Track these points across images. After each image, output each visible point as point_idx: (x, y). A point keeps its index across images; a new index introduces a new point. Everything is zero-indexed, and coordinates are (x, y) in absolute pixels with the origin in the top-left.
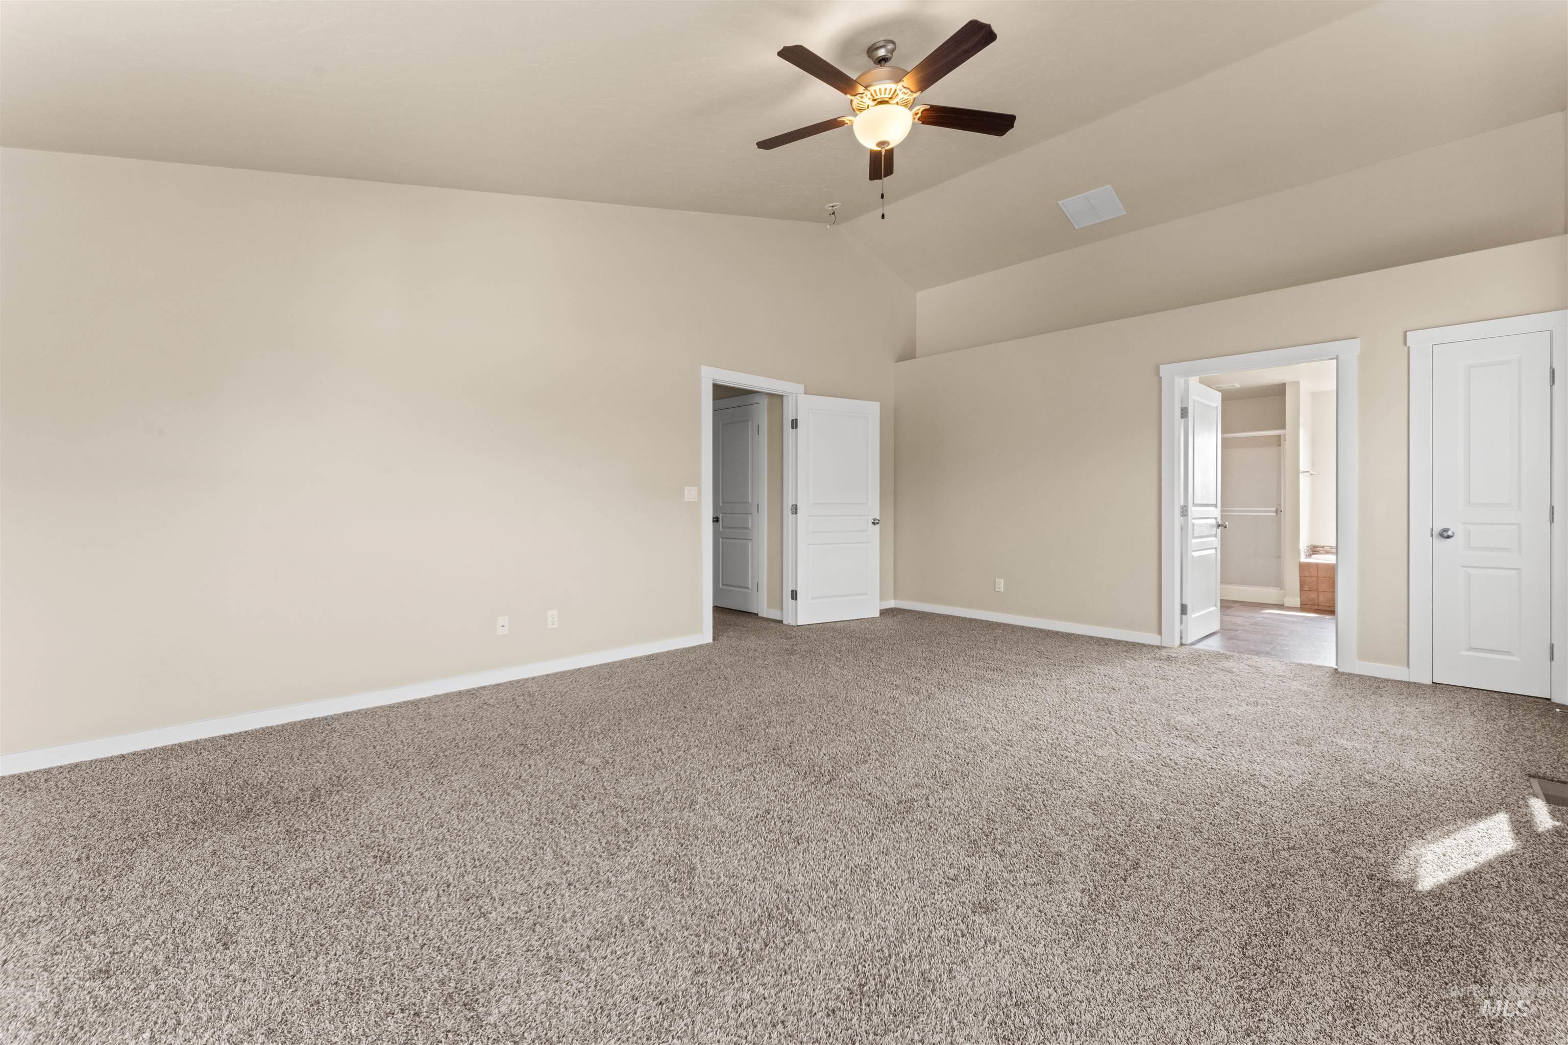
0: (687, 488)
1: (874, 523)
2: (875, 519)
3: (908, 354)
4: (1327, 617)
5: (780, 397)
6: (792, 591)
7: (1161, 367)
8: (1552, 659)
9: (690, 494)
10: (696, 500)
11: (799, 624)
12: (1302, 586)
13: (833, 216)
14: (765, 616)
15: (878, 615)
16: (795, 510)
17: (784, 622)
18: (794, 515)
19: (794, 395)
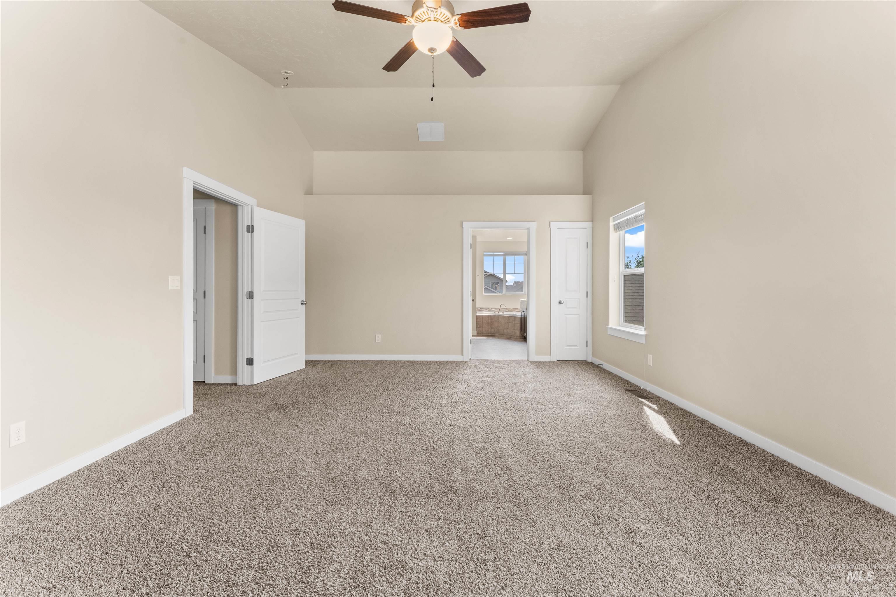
0: (170, 278)
1: (302, 304)
2: (303, 301)
3: (309, 192)
4: (491, 338)
5: (234, 206)
6: (248, 359)
7: (464, 223)
8: (587, 346)
9: (173, 283)
10: (179, 288)
11: (255, 382)
12: (477, 326)
13: (287, 80)
14: (213, 382)
15: (303, 367)
16: (251, 296)
17: (240, 384)
18: (249, 300)
19: (250, 207)
